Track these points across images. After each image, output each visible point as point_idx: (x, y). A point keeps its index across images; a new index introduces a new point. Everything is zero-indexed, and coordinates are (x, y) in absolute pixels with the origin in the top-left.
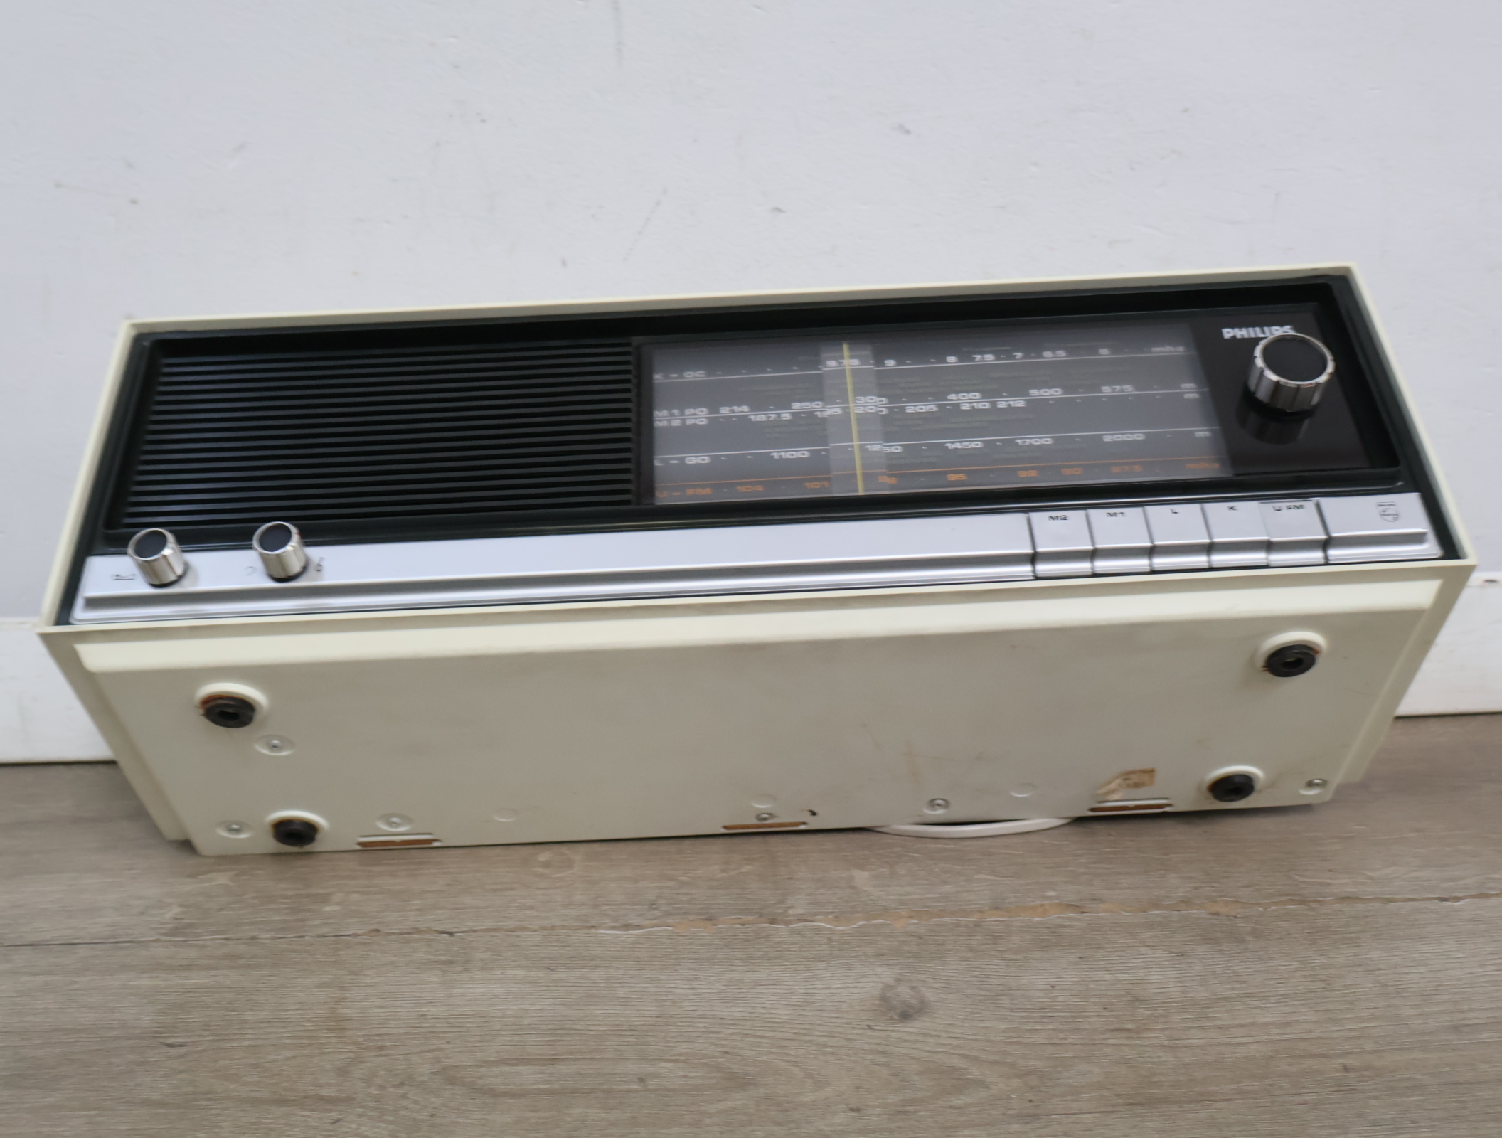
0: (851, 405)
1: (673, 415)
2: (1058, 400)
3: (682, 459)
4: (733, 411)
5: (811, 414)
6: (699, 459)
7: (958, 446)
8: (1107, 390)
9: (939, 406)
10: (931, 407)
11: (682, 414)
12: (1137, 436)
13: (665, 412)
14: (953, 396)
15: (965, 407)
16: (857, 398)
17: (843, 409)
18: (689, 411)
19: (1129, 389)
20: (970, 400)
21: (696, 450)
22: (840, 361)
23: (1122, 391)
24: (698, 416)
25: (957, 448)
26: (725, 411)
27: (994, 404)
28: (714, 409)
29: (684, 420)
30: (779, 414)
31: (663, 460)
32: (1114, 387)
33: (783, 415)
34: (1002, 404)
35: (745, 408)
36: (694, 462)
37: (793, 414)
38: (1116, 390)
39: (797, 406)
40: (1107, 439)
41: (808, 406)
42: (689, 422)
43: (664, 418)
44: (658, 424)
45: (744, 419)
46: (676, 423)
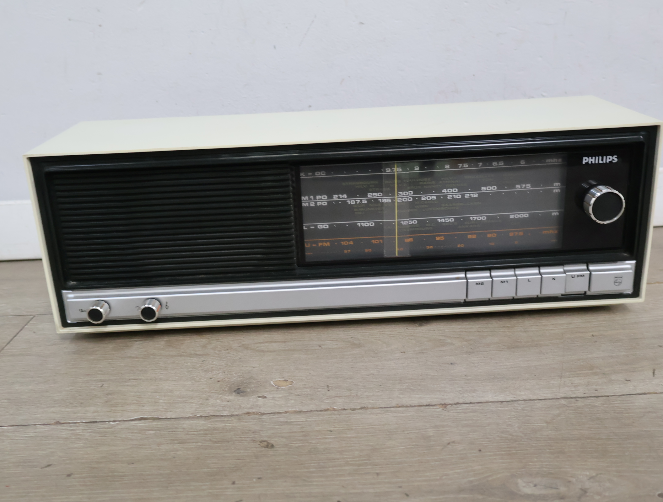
0: (396, 197)
1: (310, 199)
2: (494, 194)
3: (316, 226)
4: (339, 198)
5: (376, 200)
6: (323, 226)
7: (443, 220)
8: (518, 186)
9: (437, 196)
10: (433, 197)
11: (315, 198)
12: (525, 215)
13: (307, 197)
14: (444, 191)
15: (449, 197)
16: (399, 193)
17: (392, 199)
18: (318, 197)
19: (529, 186)
20: (452, 193)
21: (322, 221)
22: (393, 168)
23: (525, 187)
24: (322, 200)
25: (443, 222)
26: (335, 197)
27: (463, 196)
28: (330, 197)
29: (316, 203)
30: (361, 200)
31: (307, 227)
32: (522, 185)
33: (363, 201)
34: (467, 196)
35: (345, 196)
36: (322, 228)
37: (368, 200)
38: (523, 187)
39: (370, 195)
40: (512, 217)
41: (375, 195)
42: (318, 204)
43: (307, 201)
44: (304, 205)
45: (345, 202)
46: (312, 204)
